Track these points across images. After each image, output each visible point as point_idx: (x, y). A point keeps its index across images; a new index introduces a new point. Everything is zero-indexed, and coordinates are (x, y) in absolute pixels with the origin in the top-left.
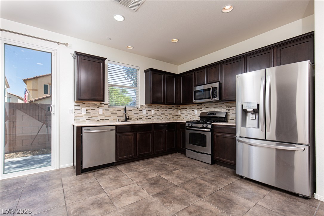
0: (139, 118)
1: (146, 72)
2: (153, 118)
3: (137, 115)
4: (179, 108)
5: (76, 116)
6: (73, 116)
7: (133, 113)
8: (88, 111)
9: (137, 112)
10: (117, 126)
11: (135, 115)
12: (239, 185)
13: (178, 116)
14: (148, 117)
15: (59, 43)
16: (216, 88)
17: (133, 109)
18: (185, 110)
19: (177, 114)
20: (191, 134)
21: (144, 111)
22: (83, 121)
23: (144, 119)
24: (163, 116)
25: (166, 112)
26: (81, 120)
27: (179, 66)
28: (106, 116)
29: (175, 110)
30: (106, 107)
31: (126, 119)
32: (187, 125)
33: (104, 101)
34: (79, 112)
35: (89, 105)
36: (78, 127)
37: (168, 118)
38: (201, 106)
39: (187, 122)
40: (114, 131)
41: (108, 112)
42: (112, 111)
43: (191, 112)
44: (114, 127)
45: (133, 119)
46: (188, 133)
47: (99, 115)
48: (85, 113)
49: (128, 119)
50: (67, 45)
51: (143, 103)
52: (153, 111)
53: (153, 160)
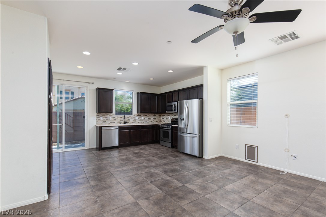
0: (133, 121)
1: (138, 93)
2: (143, 122)
3: (132, 120)
4: (161, 115)
5: (97, 121)
6: (96, 121)
7: (129, 119)
8: (104, 118)
9: (132, 118)
10: (119, 126)
11: (131, 120)
12: (178, 155)
13: (160, 120)
14: (139, 121)
15: (89, 83)
16: (176, 105)
17: (130, 117)
18: (164, 116)
19: (159, 119)
20: (163, 131)
21: (137, 118)
22: (101, 124)
23: (137, 122)
24: (149, 121)
25: (151, 118)
26: (100, 123)
27: (161, 87)
28: (113, 121)
29: (158, 117)
30: (113, 116)
31: (125, 123)
32: (161, 126)
33: (112, 112)
34: (99, 118)
35: (104, 115)
36: (99, 127)
37: (153, 121)
38: (172, 115)
39: (161, 124)
40: (118, 129)
41: (115, 119)
42: (117, 118)
43: (168, 118)
44: (118, 127)
45: (129, 122)
46: (161, 130)
47: (110, 120)
48: (102, 119)
49: (126, 122)
50: (93, 83)
51: (136, 113)
52: (143, 118)
53: (140, 146)
